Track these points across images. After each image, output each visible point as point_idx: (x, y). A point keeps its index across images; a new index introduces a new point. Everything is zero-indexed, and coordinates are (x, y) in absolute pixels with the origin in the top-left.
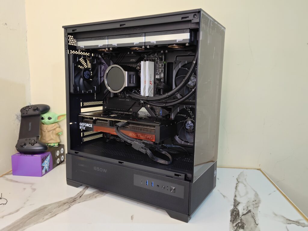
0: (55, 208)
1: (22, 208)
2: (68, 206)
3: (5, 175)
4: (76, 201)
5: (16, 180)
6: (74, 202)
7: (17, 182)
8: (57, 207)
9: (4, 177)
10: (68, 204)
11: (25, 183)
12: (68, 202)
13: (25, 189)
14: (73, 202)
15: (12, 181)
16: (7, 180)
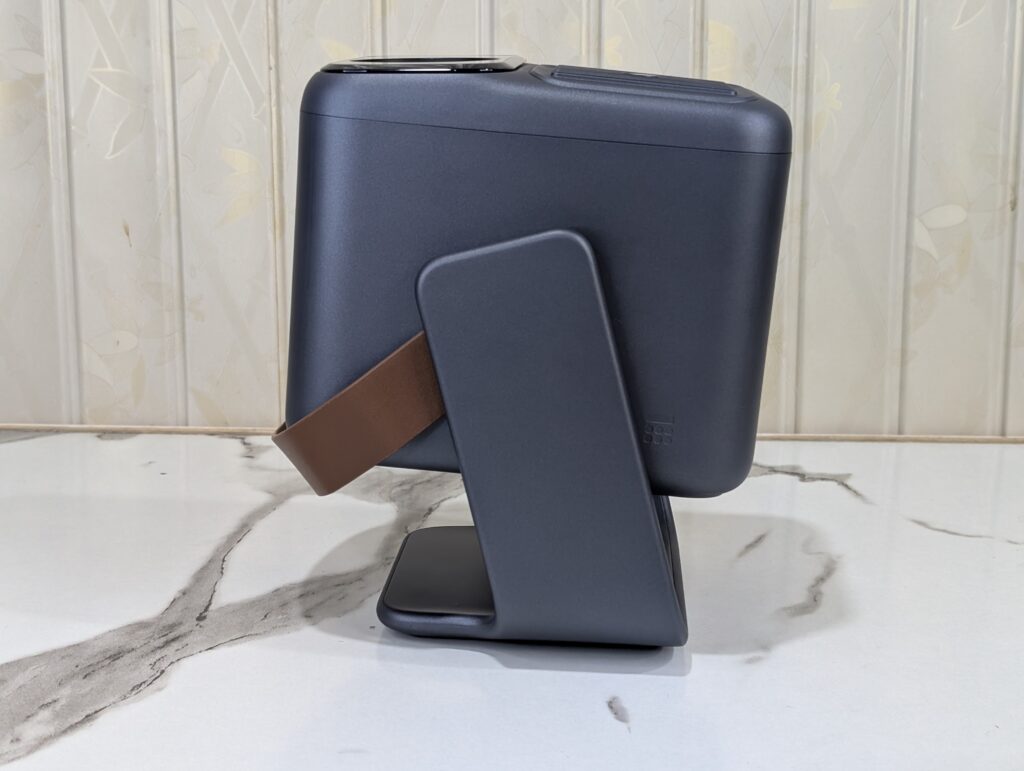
4: (186, 641)
6: (175, 645)
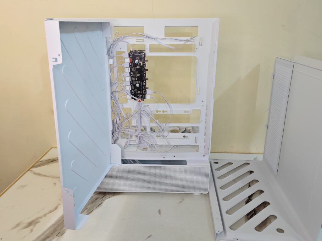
0: (89, 205)
1: (59, 205)
2: (100, 202)
3: (32, 168)
5: (44, 174)
7: (45, 176)
8: (90, 203)
9: (31, 170)
10: (100, 199)
11: (54, 177)
12: (99, 198)
13: (55, 184)
14: (104, 198)
15: (39, 175)
16: (35, 173)
